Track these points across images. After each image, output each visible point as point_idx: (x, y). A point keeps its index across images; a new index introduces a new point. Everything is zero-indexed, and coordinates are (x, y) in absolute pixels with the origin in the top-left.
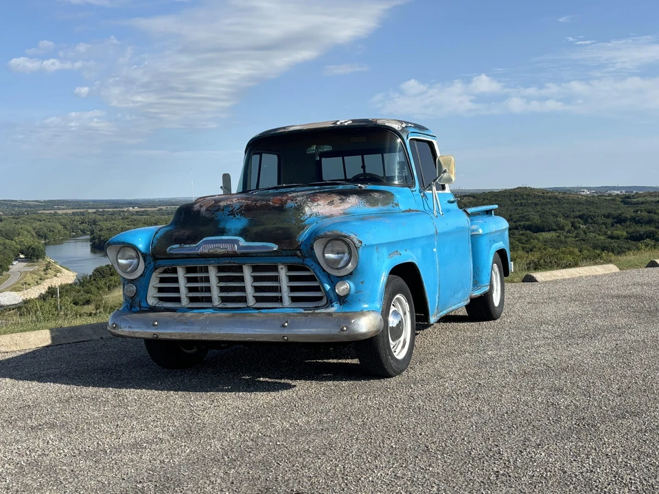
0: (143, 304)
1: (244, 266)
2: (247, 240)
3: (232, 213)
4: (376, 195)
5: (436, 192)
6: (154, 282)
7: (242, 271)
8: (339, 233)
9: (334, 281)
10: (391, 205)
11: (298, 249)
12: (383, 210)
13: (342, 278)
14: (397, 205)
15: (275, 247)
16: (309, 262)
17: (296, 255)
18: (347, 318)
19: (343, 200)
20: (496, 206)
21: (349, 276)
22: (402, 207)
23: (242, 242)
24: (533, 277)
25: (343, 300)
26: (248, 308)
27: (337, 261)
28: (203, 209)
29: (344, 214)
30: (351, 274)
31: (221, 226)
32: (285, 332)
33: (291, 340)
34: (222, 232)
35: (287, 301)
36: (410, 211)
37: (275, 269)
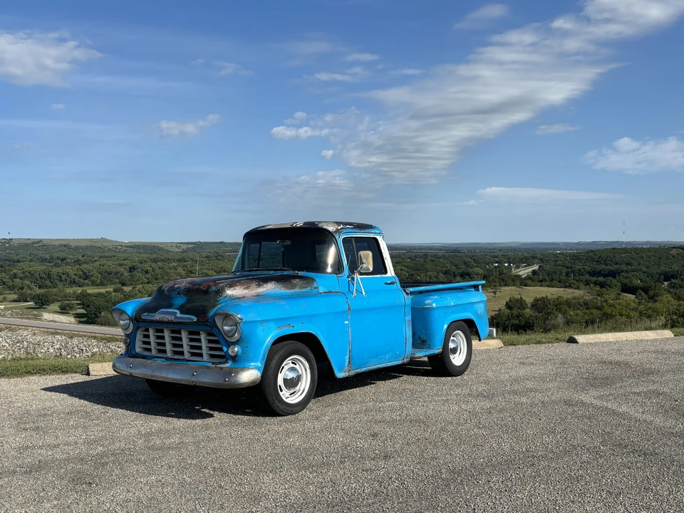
0: (133, 352)
1: (182, 331)
2: (181, 313)
3: (179, 293)
4: (296, 281)
5: (359, 277)
6: (139, 337)
7: (181, 334)
8: (227, 312)
9: (229, 344)
10: (309, 288)
11: (207, 321)
12: (299, 292)
13: (234, 344)
14: (317, 288)
15: (195, 319)
16: (214, 331)
17: (207, 325)
18: (229, 372)
19: (259, 285)
20: (484, 282)
21: (237, 343)
22: (321, 290)
23: (179, 315)
24: (575, 339)
25: (234, 358)
26: (184, 360)
27: (230, 331)
28: (166, 289)
29: (257, 296)
30: (238, 341)
31: (171, 302)
32: (193, 379)
33: (197, 384)
34: (170, 306)
35: (206, 357)
36: (330, 292)
37: (199, 334)
